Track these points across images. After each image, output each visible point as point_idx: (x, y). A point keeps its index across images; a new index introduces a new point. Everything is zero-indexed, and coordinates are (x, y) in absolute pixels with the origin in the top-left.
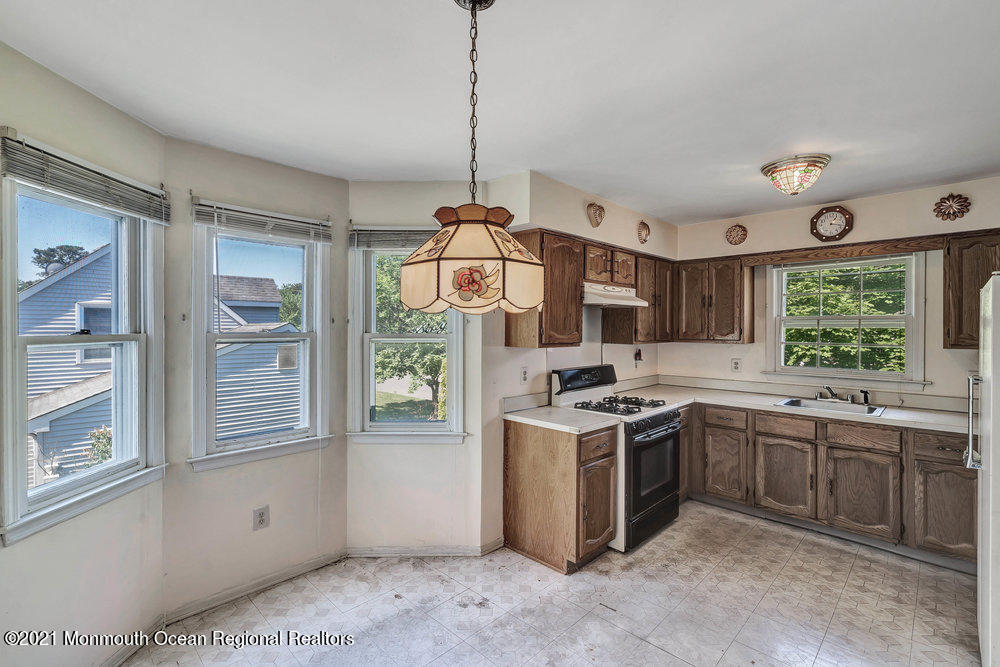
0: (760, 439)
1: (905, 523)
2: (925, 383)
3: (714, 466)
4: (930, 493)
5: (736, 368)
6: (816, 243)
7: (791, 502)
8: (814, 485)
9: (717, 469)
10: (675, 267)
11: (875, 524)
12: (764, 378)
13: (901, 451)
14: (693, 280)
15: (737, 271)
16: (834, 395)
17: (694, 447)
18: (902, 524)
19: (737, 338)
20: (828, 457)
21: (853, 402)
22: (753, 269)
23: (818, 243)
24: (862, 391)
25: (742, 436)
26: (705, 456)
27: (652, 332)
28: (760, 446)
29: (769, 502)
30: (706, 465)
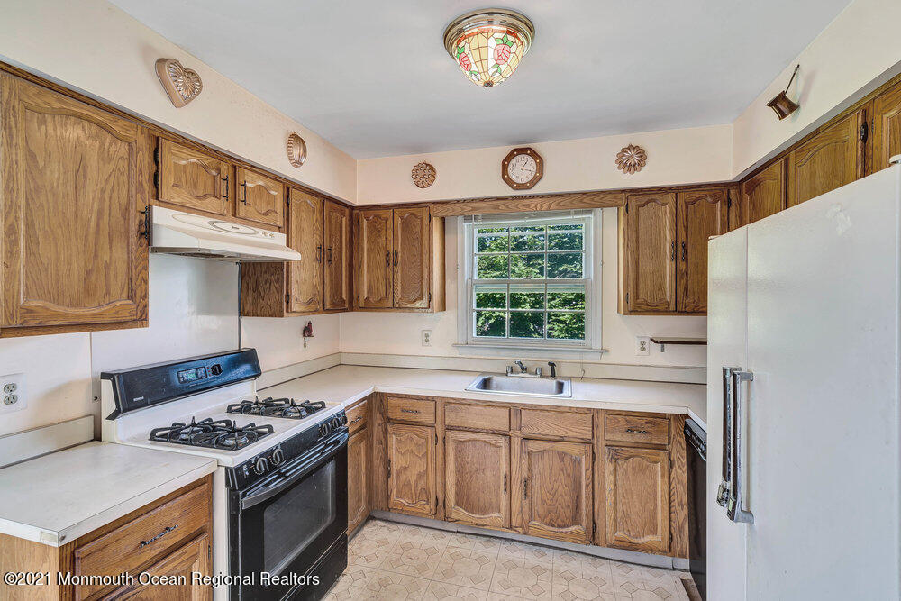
0: (451, 434)
1: (596, 521)
2: (603, 351)
3: (398, 474)
4: (619, 483)
5: (427, 341)
6: (507, 191)
7: (483, 511)
8: (508, 490)
9: (403, 478)
10: (355, 214)
11: (568, 526)
12: (455, 353)
13: (593, 437)
14: (375, 231)
15: (426, 221)
16: (524, 369)
17: (375, 452)
18: (594, 523)
19: (425, 306)
20: (522, 451)
21: (542, 376)
22: (443, 220)
23: (510, 192)
24: (550, 364)
25: (430, 431)
26: (388, 463)
27: (319, 298)
28: (451, 443)
29: (459, 513)
30: (388, 474)
